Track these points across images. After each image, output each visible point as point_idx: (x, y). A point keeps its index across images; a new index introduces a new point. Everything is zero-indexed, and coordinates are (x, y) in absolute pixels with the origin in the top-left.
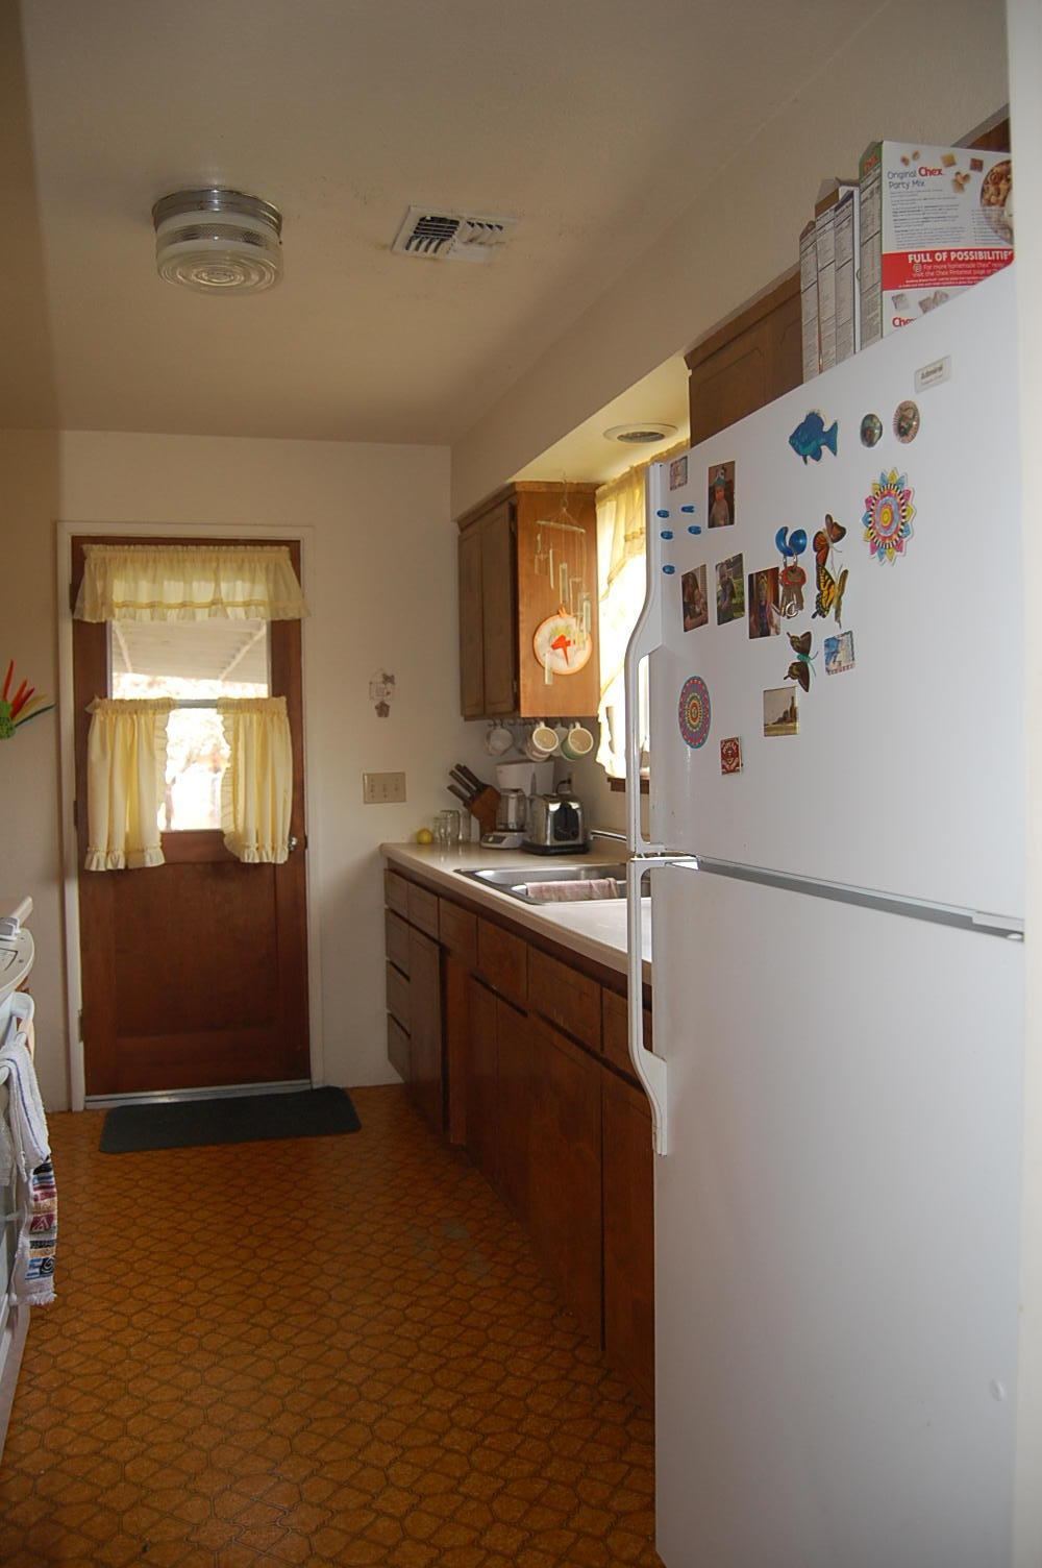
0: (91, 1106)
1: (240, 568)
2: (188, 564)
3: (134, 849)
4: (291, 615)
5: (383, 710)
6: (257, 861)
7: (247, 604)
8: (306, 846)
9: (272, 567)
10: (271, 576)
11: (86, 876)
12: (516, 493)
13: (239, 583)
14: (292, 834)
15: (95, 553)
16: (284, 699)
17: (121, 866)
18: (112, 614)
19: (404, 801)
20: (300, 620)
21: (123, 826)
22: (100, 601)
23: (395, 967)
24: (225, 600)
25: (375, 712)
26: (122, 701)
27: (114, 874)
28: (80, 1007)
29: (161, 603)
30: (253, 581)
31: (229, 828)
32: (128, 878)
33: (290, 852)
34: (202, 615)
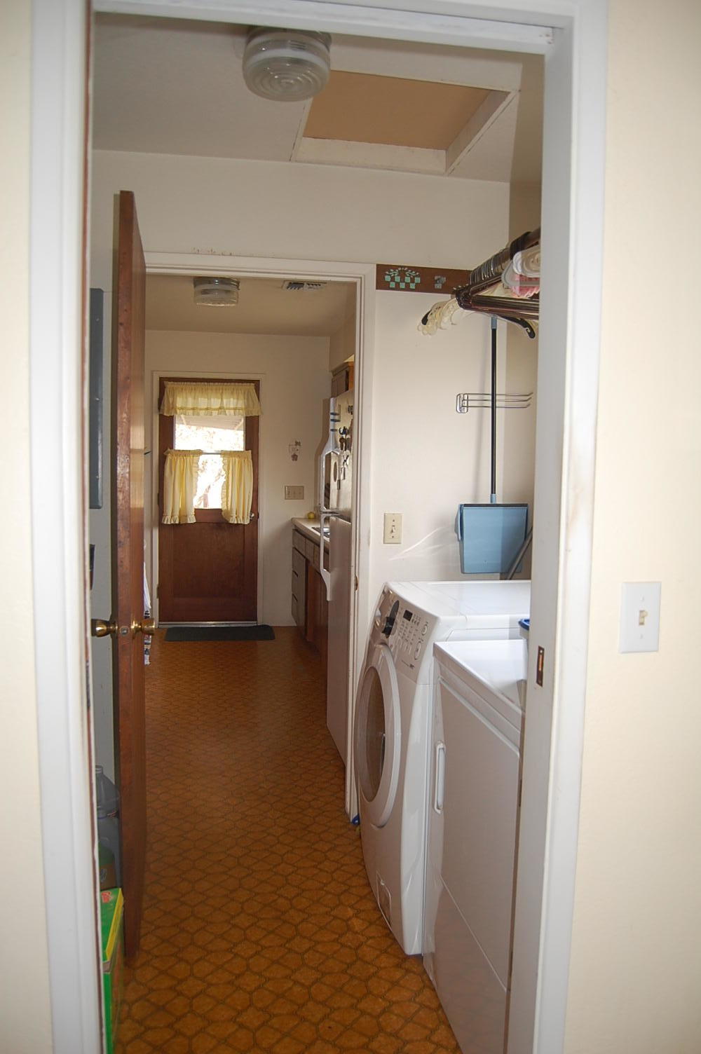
0: (160, 626)
1: (232, 393)
2: (209, 391)
3: (183, 515)
4: (254, 414)
5: (295, 457)
6: (236, 522)
7: (235, 409)
8: (258, 517)
9: (246, 392)
10: (246, 397)
11: (162, 526)
12: (349, 366)
13: (232, 399)
14: (252, 512)
15: (169, 385)
16: (250, 451)
17: (177, 522)
18: (176, 412)
19: (303, 499)
20: (258, 416)
21: (179, 505)
22: (171, 406)
23: (295, 573)
24: (225, 407)
25: (291, 459)
26: (179, 451)
27: (174, 525)
28: (158, 583)
29: (197, 408)
30: (238, 399)
31: (224, 508)
32: (180, 527)
33: (250, 520)
34: (215, 413)
